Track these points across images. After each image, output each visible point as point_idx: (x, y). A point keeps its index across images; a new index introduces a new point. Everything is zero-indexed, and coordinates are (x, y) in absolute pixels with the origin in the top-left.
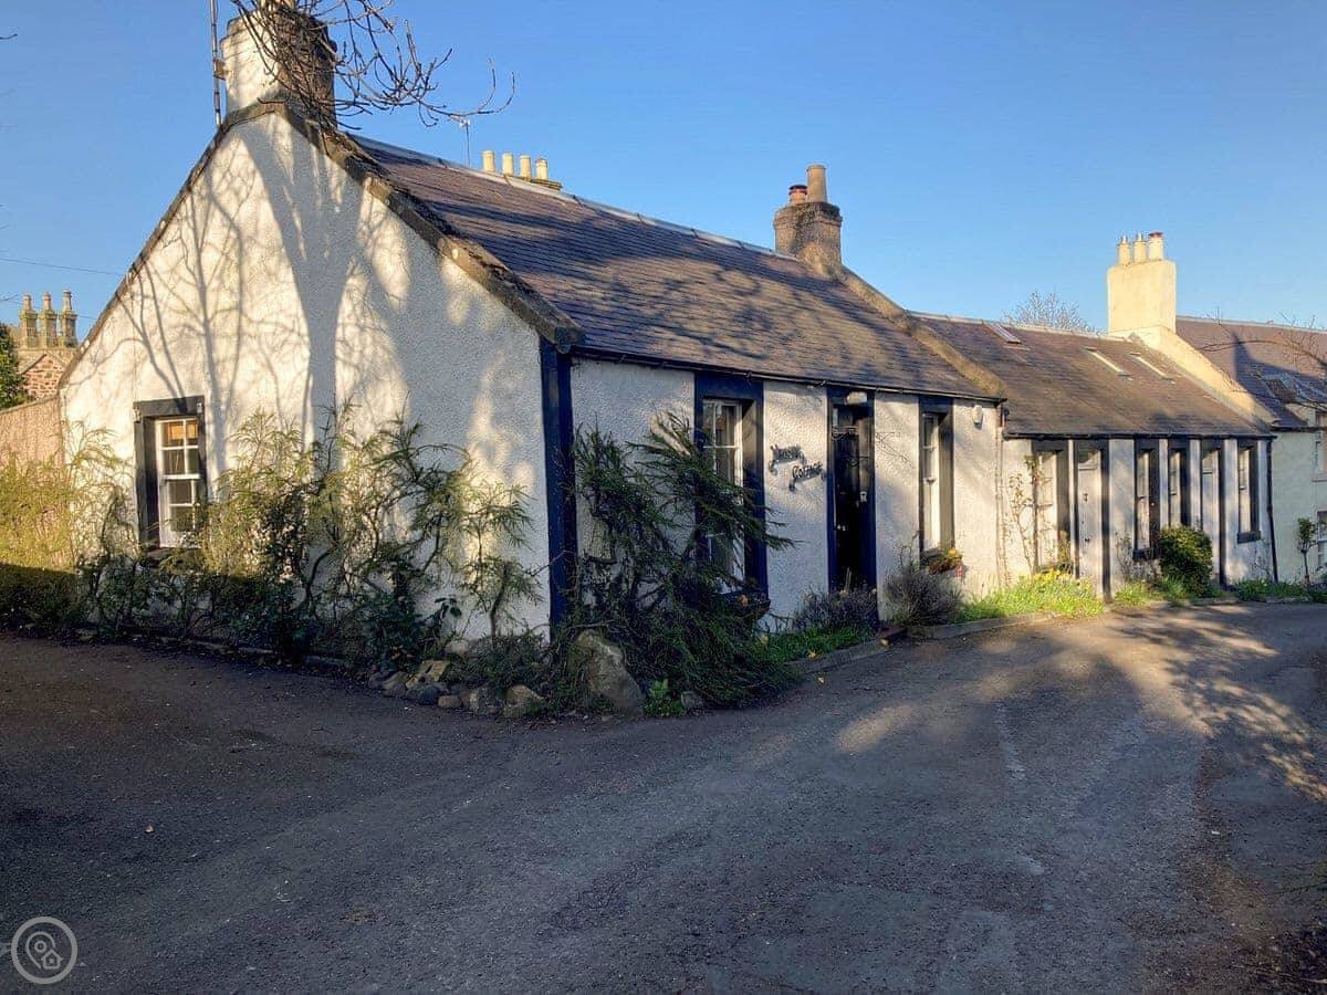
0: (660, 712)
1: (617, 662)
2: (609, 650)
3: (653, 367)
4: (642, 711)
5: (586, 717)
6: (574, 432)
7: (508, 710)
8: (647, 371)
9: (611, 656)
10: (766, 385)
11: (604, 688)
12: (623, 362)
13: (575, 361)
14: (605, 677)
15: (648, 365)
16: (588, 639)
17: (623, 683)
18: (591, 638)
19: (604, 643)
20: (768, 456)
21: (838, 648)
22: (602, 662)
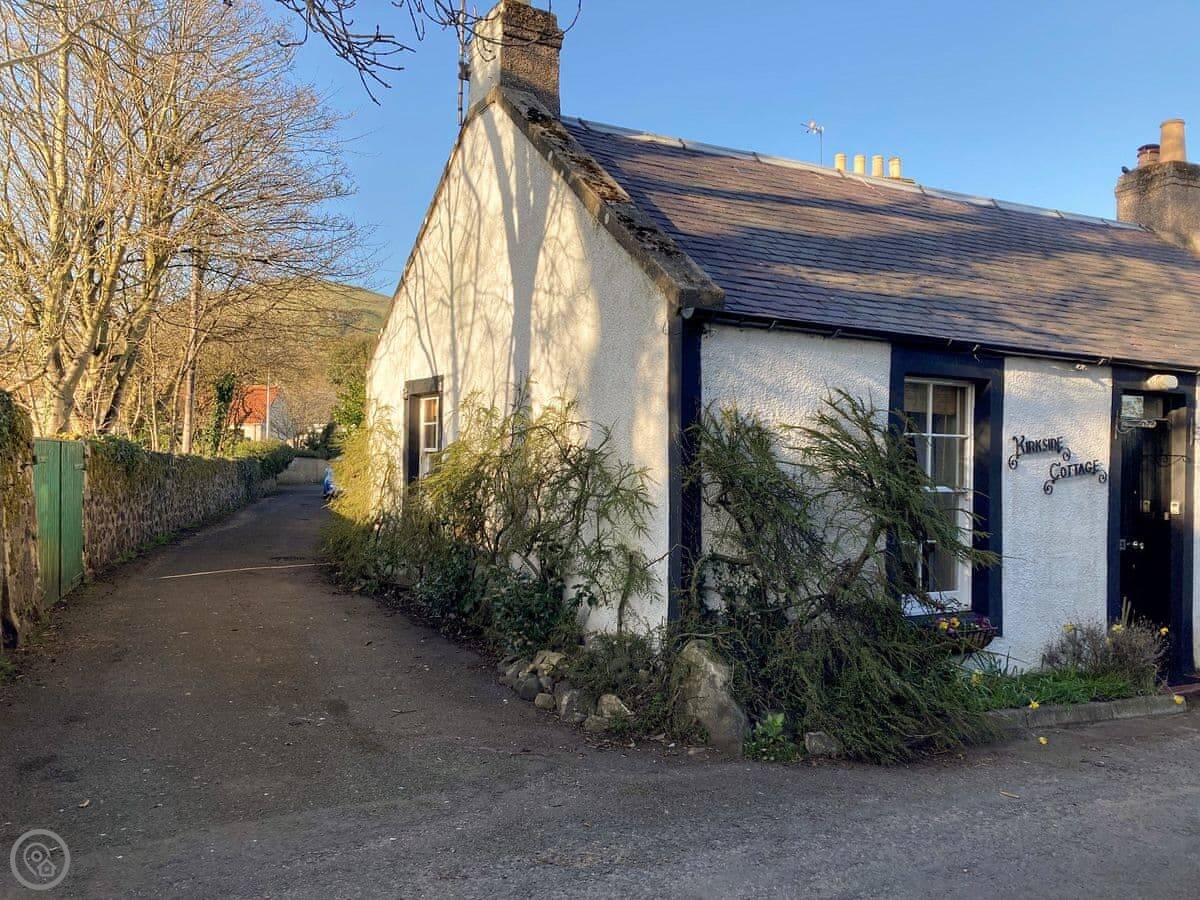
0: (764, 754)
1: (719, 684)
2: (712, 668)
3: (825, 336)
4: (740, 749)
5: (673, 745)
6: (703, 409)
7: (592, 721)
8: (818, 341)
9: (714, 676)
10: (1008, 362)
11: (702, 714)
12: (775, 329)
13: (707, 327)
14: (704, 699)
15: (818, 334)
16: (693, 652)
17: (722, 711)
18: (696, 651)
19: (711, 659)
20: (1008, 449)
21: (1095, 700)
22: (704, 682)
